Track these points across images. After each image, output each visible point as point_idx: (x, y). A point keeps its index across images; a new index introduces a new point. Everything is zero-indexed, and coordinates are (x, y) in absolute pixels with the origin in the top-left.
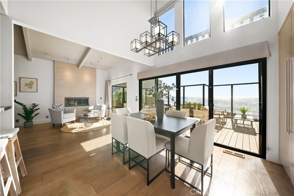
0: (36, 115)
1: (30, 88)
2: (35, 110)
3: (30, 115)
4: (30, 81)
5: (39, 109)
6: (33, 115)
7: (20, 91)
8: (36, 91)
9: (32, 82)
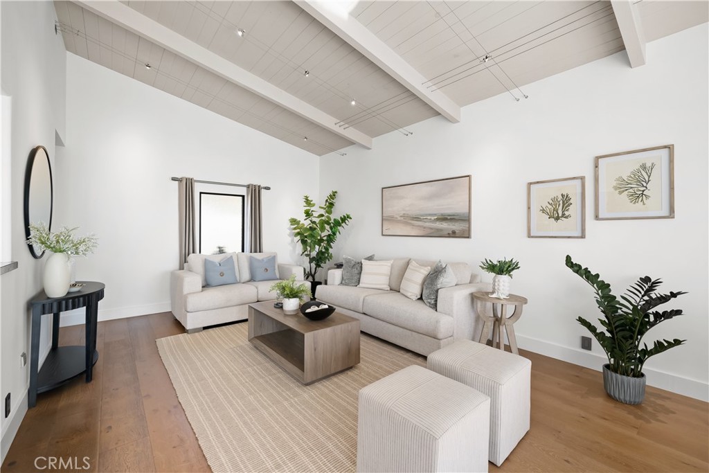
0: (660, 347)
1: (639, 197)
2: (657, 315)
3: (632, 337)
4: (637, 167)
5: (678, 312)
6: (648, 340)
7: (597, 218)
8: (665, 212)
9: (644, 167)
